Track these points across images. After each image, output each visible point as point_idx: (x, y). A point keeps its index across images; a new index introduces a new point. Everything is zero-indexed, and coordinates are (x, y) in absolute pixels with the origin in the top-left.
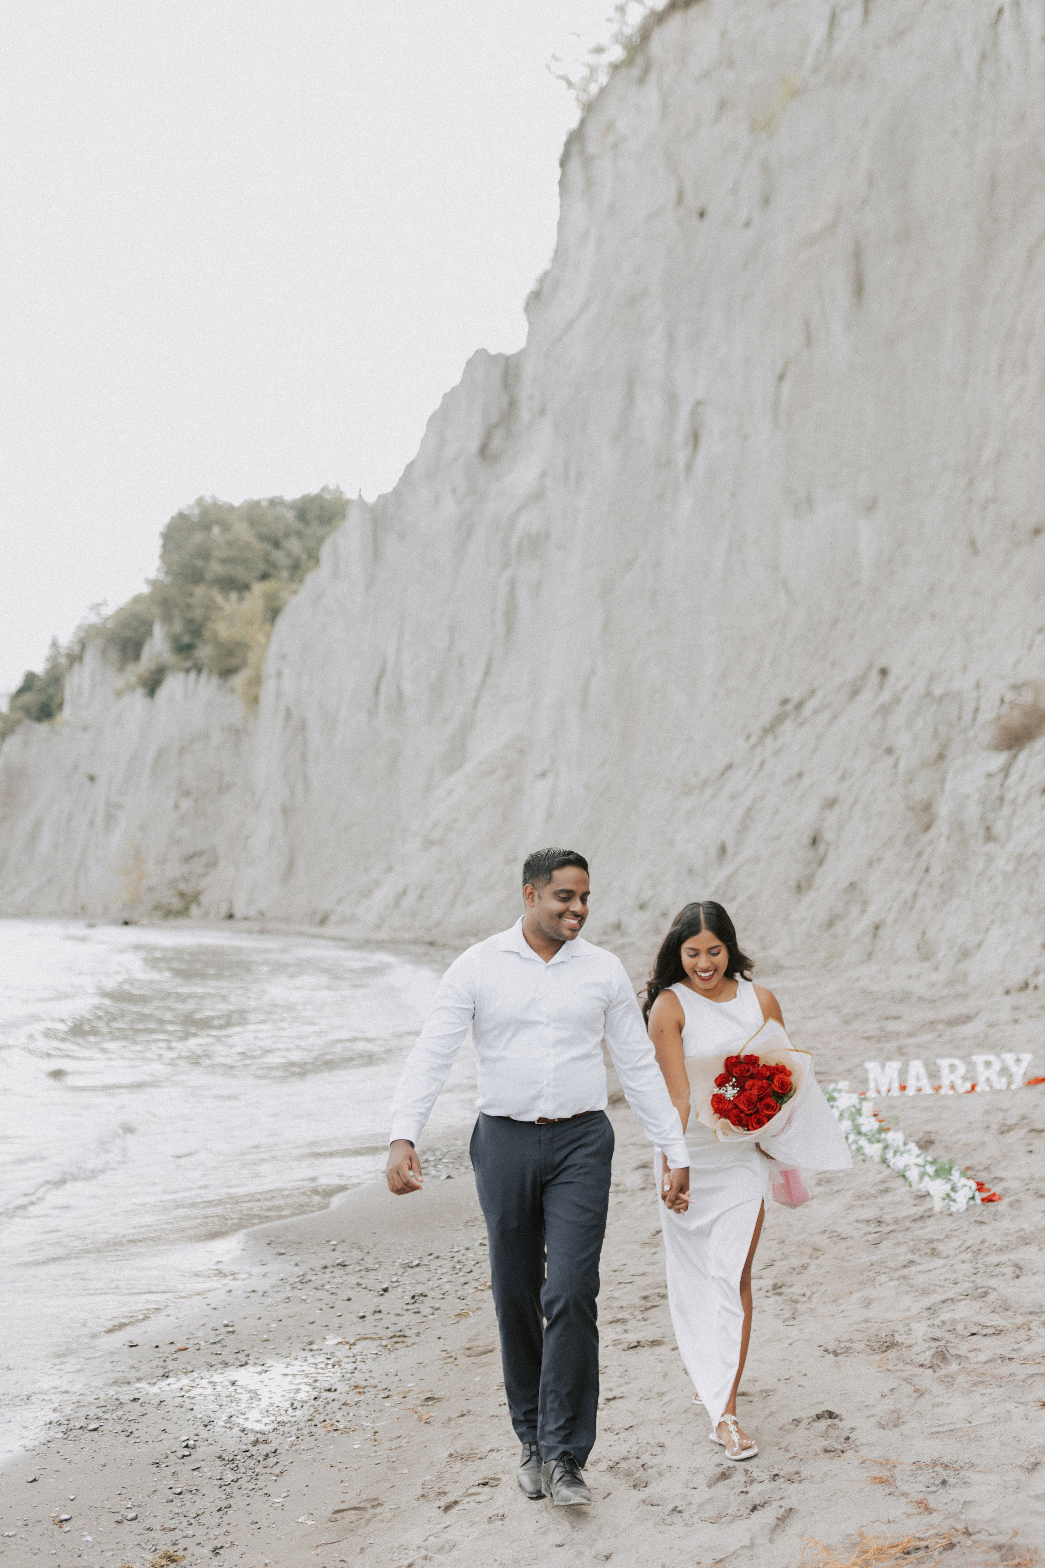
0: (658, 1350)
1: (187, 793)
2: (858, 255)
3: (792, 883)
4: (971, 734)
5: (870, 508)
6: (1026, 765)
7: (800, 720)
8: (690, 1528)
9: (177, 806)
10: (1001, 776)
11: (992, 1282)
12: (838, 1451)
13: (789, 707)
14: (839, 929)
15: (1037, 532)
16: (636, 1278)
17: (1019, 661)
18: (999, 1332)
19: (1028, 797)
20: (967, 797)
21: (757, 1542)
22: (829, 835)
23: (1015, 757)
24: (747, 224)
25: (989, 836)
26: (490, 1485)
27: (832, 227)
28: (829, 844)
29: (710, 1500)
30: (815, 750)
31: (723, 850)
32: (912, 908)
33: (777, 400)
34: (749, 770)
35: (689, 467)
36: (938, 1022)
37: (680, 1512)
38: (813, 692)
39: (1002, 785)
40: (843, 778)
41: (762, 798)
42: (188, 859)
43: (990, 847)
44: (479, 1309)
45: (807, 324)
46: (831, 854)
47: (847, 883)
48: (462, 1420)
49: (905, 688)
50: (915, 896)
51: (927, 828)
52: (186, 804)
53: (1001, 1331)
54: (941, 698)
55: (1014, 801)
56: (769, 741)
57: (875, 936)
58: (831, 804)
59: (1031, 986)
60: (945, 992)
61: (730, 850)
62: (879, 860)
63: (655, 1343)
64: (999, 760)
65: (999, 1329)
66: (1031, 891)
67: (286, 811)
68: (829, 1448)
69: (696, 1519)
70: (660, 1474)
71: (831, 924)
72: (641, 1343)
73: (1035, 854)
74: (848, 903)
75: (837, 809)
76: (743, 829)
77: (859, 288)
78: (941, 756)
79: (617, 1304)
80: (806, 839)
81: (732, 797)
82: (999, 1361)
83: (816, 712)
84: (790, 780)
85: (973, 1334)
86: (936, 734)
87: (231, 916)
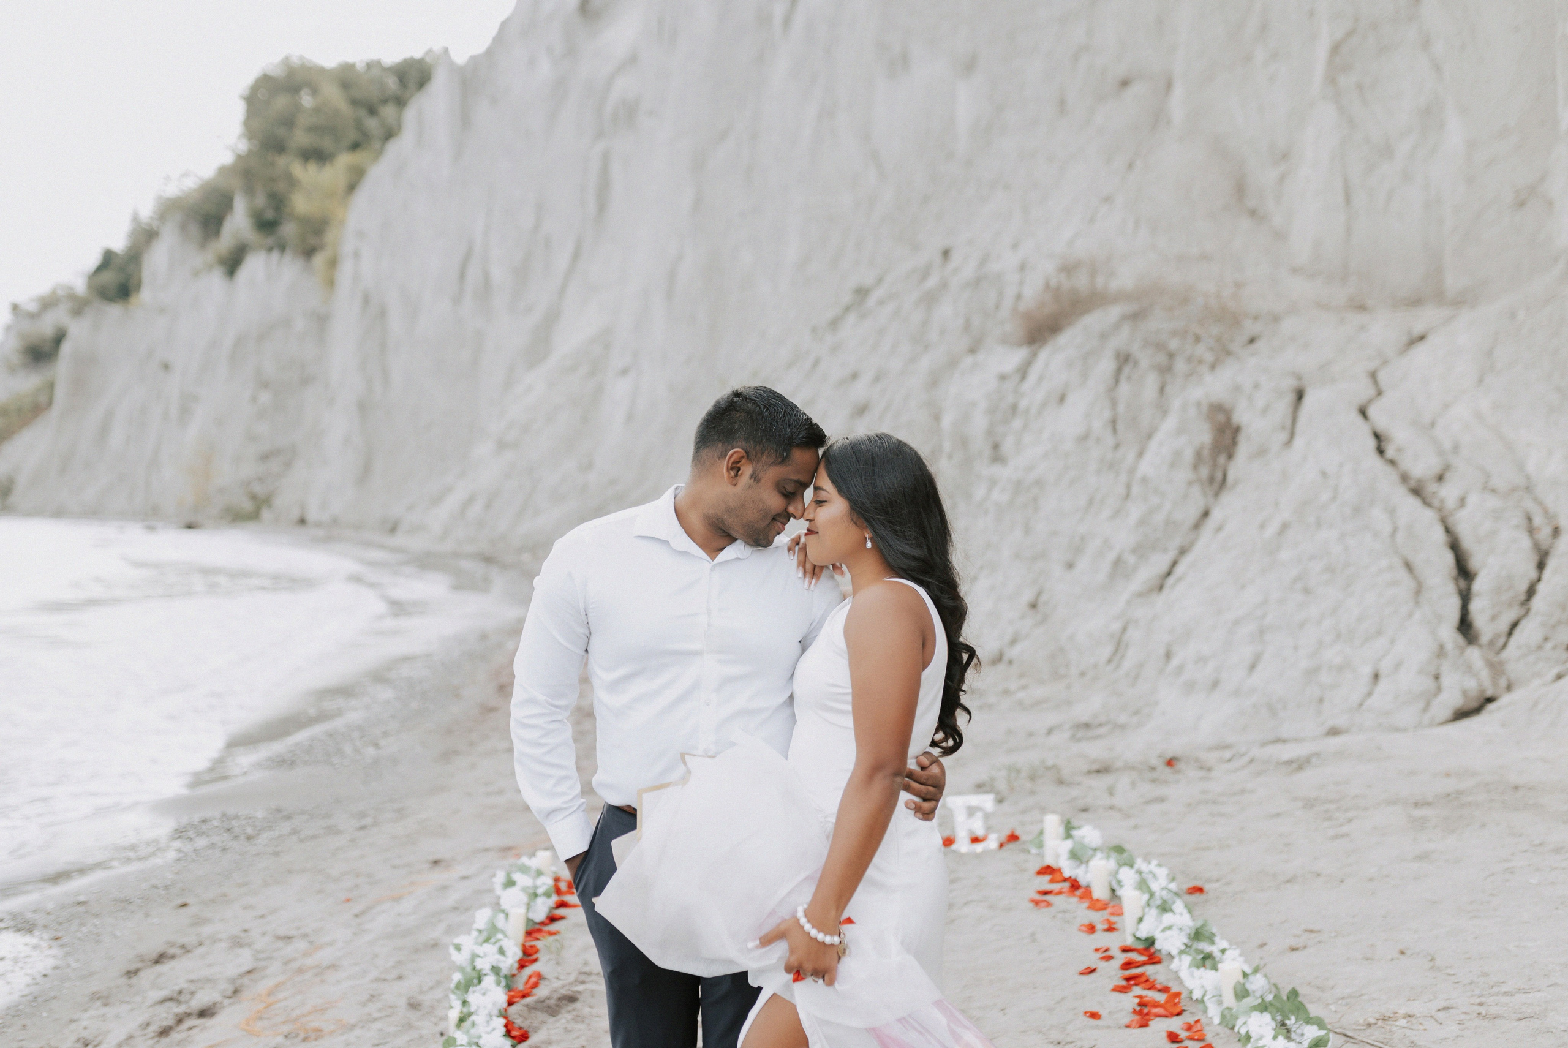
1: (265, 385)
5: (969, 66)
6: (1047, 364)
9: (254, 399)
10: (1016, 378)
15: (1125, 84)
17: (1076, 236)
19: (1044, 405)
20: (973, 404)
23: (1035, 354)
25: (997, 456)
30: (873, 347)
35: (786, 22)
38: (882, 278)
39: (1016, 390)
40: (877, 379)
41: (812, 402)
42: (265, 457)
43: (997, 470)
49: (954, 272)
52: (265, 397)
55: (1027, 410)
56: (829, 336)
59: (1006, 658)
64: (1015, 357)
66: (1027, 530)
67: (363, 407)
73: (1039, 483)
83: (881, 302)
84: (844, 381)
86: (967, 327)
87: (302, 521)
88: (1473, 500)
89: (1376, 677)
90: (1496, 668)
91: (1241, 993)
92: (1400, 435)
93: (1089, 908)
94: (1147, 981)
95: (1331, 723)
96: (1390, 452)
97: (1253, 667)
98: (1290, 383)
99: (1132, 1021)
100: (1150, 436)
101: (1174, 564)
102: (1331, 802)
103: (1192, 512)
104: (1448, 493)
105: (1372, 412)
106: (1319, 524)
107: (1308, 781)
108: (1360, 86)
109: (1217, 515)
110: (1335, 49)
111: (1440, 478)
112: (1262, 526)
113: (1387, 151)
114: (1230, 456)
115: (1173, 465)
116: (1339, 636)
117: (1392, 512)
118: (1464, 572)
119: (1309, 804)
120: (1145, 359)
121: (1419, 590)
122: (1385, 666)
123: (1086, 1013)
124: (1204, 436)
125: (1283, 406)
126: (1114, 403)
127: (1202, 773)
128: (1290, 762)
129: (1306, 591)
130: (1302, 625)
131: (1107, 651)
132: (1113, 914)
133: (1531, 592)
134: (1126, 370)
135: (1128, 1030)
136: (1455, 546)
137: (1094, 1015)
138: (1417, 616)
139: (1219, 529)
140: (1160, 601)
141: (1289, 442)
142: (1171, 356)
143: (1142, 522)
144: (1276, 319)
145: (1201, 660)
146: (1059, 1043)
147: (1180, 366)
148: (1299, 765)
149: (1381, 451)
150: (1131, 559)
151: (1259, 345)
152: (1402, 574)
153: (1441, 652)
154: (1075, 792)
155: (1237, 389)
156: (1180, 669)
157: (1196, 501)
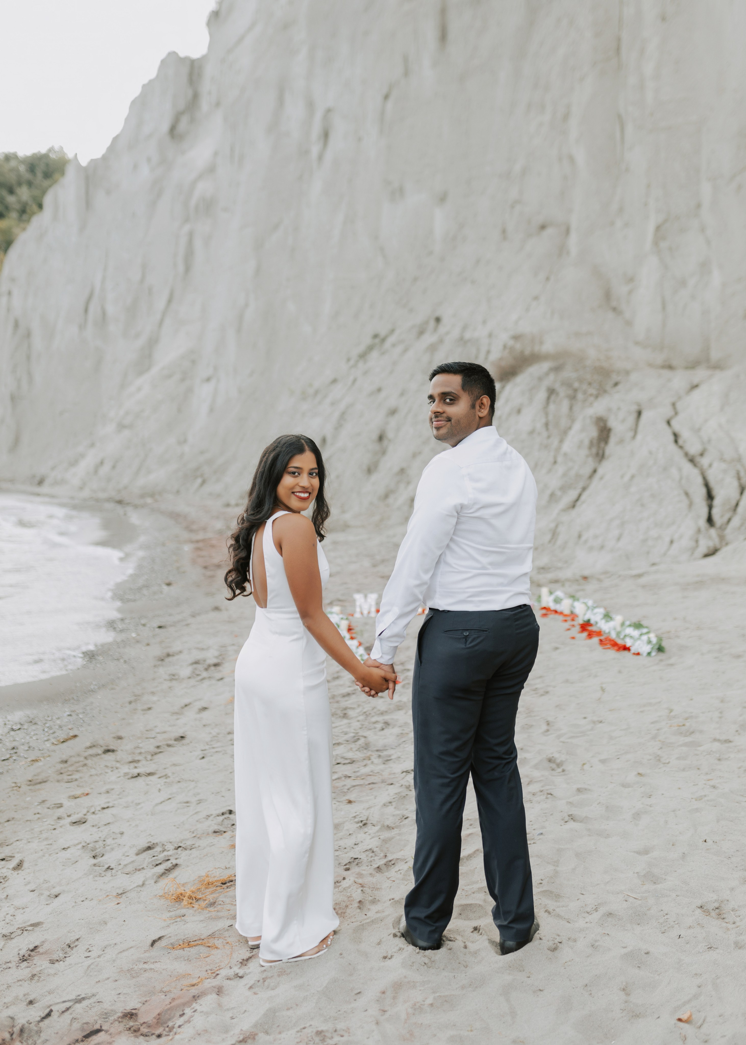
0: (151, 778)
3: (365, 467)
5: (443, 199)
7: (382, 351)
8: (113, 878)
11: (366, 734)
12: (222, 832)
13: (377, 341)
14: (390, 500)
15: (543, 227)
16: (158, 735)
17: (519, 319)
18: (352, 762)
21: (147, 883)
22: (390, 434)
26: (6, 860)
28: (389, 440)
29: (133, 862)
30: (391, 373)
31: (324, 441)
33: (383, 113)
34: (346, 384)
35: (320, 158)
37: (112, 869)
38: (393, 331)
40: (402, 394)
41: (353, 405)
44: (49, 756)
45: (406, 59)
46: (391, 448)
47: (398, 468)
48: (6, 824)
49: (447, 333)
53: (354, 761)
56: (361, 364)
58: (392, 412)
62: (418, 453)
63: (150, 774)
65: (353, 760)
67: (13, 399)
68: (216, 831)
69: (119, 872)
70: (112, 849)
71: (386, 496)
72: (140, 775)
74: (399, 482)
75: (396, 416)
79: (138, 751)
80: (375, 436)
81: (332, 404)
82: (343, 778)
83: (393, 346)
84: (372, 393)
85: (338, 764)
88: (715, 465)
89: (672, 542)
90: (722, 538)
91: (623, 624)
92: (685, 434)
93: (564, 617)
95: (652, 561)
96: (680, 442)
97: (619, 539)
98: (634, 408)
100: (565, 432)
101: (580, 495)
102: (652, 586)
103: (587, 470)
104: (705, 462)
105: (673, 423)
106: (648, 475)
107: (643, 581)
109: (600, 471)
110: (658, 228)
111: (702, 454)
112: (622, 477)
113: (683, 284)
114: (606, 443)
115: (579, 447)
116: (656, 525)
117: (680, 470)
118: (710, 496)
119: (644, 587)
120: (563, 392)
121: (691, 505)
122: (676, 537)
123: (571, 638)
124: (594, 433)
125: (631, 419)
126: (547, 414)
127: (599, 581)
128: (635, 575)
129: (643, 505)
130: (640, 521)
131: (548, 537)
132: (573, 617)
133: (737, 505)
134: (553, 397)
135: (585, 640)
136: (707, 485)
138: (690, 516)
139: (601, 478)
140: (574, 513)
141: (634, 437)
142: (576, 390)
143: (565, 475)
144: (627, 373)
145: (596, 537)
147: (580, 396)
148: (640, 576)
149: (676, 441)
150: (559, 493)
151: (619, 387)
152: (684, 497)
153: (699, 531)
155: (609, 410)
156: (586, 542)
157: (591, 464)
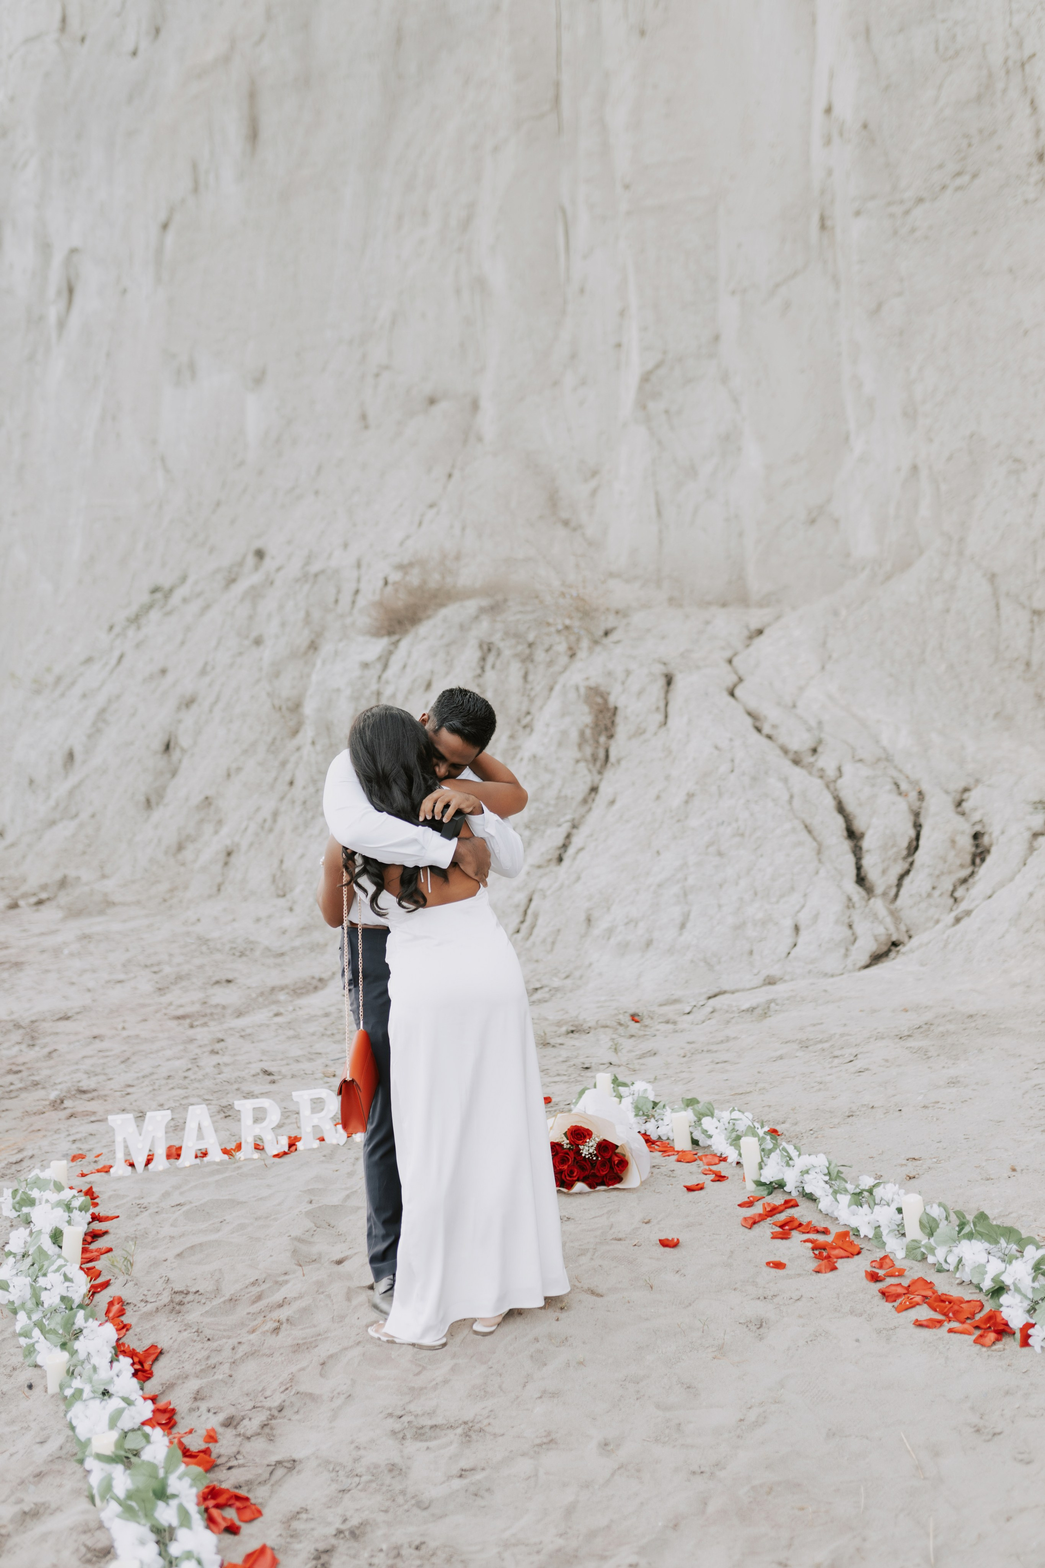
2: (252, 96)
3: (142, 799)
4: (348, 621)
5: (259, 380)
6: (409, 654)
7: (168, 608)
10: (379, 666)
13: (158, 595)
14: (188, 854)
15: (432, 401)
17: (408, 537)
19: (410, 692)
20: (338, 690)
22: (184, 741)
23: (396, 644)
24: (134, 53)
27: (226, 59)
28: (183, 751)
30: (183, 643)
31: (71, 756)
32: (271, 830)
33: (160, 250)
34: (106, 664)
35: (61, 324)
36: (282, 988)
38: (184, 579)
39: (380, 677)
40: (203, 672)
41: (118, 697)
45: (195, 167)
46: (185, 763)
47: (202, 797)
49: (279, 569)
50: (275, 815)
51: (295, 732)
54: (316, 575)
55: (393, 696)
56: (131, 633)
57: (226, 864)
58: (189, 703)
60: (297, 943)
61: (78, 757)
62: (239, 769)
64: (377, 647)
71: (180, 848)
74: (201, 821)
75: (195, 707)
76: (95, 732)
77: (253, 135)
78: (313, 646)
80: (157, 744)
81: (84, 696)
83: (185, 600)
84: (151, 677)
86: (307, 619)
88: (848, 769)
89: (797, 929)
90: (897, 916)
91: (930, 1223)
92: (772, 714)
93: (679, 1161)
94: (800, 1225)
95: (764, 973)
96: (766, 729)
97: (683, 926)
98: (659, 669)
99: (819, 1266)
101: (568, 836)
102: (821, 1042)
103: (580, 789)
104: (826, 763)
105: (741, 694)
106: (720, 795)
107: (784, 1025)
108: (667, 412)
109: (606, 789)
110: (646, 378)
111: (814, 751)
113: (692, 471)
114: (611, 737)
115: (560, 744)
116: (756, 894)
117: (785, 780)
118: (852, 835)
119: (804, 1046)
120: (507, 649)
121: (820, 850)
122: (804, 918)
123: (768, 1264)
124: (585, 717)
125: (655, 691)
127: (670, 1027)
128: (752, 1010)
129: (720, 854)
130: (721, 886)
132: (709, 1164)
133: (914, 847)
134: (491, 659)
135: (820, 1274)
136: (841, 809)
137: (779, 1265)
138: (823, 873)
139: (612, 802)
140: (563, 872)
141: (664, 724)
144: (625, 613)
145: (631, 922)
146: (765, 1298)
147: (540, 655)
148: (763, 1012)
149: (758, 728)
151: (616, 636)
152: (804, 835)
153: (850, 903)
154: (564, 1053)
156: (610, 932)
157: (584, 777)
